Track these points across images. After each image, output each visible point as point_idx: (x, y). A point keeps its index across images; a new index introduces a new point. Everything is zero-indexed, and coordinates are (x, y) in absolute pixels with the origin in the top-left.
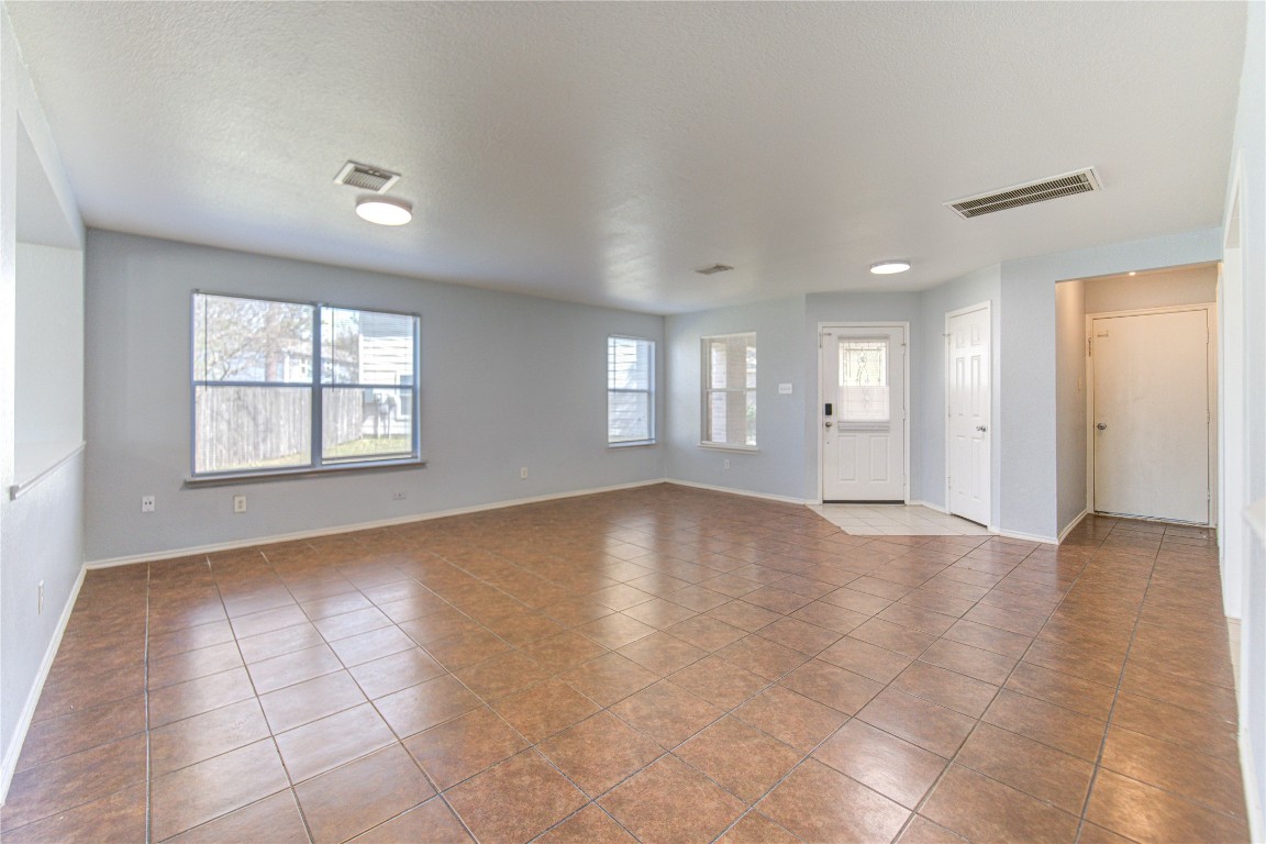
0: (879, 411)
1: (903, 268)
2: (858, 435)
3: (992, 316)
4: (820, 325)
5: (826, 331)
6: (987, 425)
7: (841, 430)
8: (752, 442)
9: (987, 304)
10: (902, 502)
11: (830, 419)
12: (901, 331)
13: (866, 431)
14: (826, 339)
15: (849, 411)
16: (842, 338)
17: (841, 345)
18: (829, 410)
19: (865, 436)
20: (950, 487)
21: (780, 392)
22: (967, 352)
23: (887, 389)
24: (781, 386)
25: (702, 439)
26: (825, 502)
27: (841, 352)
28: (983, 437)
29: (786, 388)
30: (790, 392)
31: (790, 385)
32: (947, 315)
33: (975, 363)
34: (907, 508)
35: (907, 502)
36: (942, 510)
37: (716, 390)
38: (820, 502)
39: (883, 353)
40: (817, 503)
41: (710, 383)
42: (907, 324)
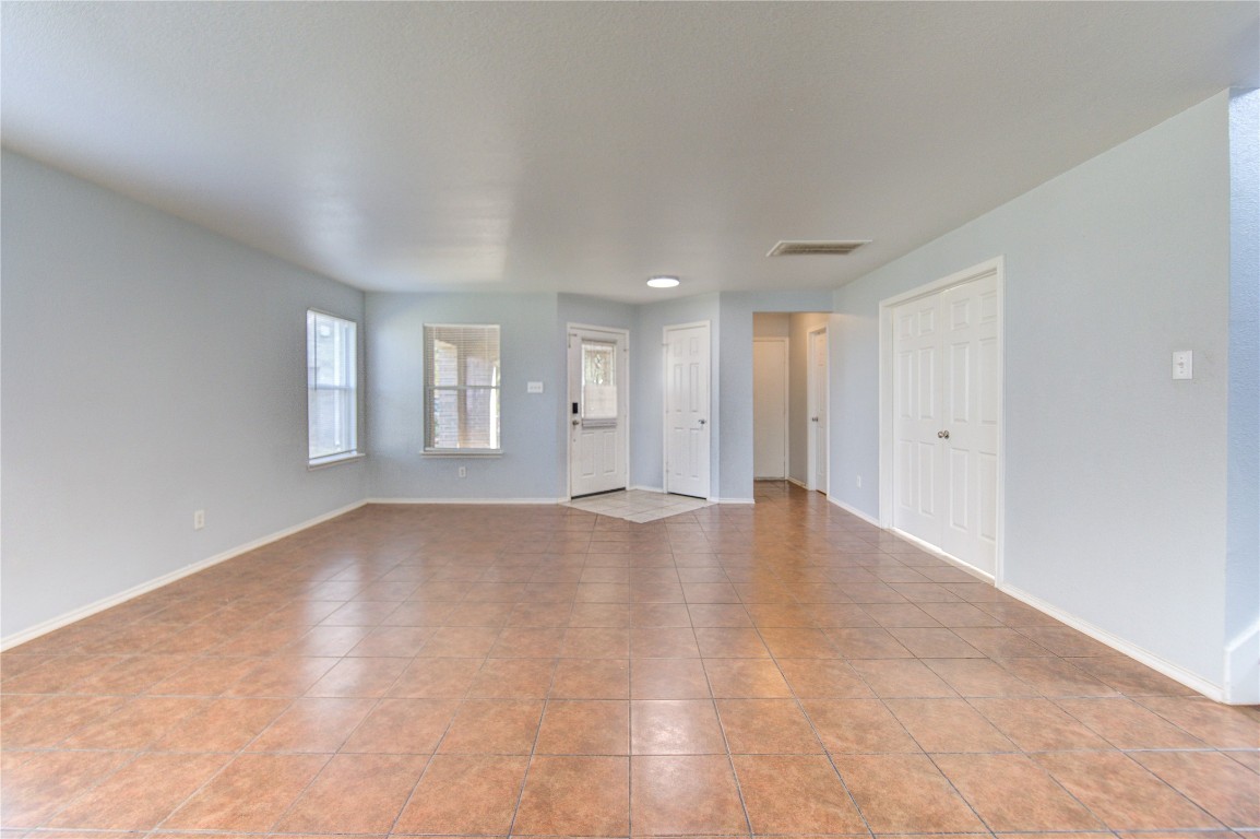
0: (610, 409)
1: (673, 283)
2: (596, 432)
3: (711, 333)
4: (568, 326)
5: (574, 331)
6: (707, 418)
7: (584, 428)
8: (494, 444)
9: (708, 323)
10: (623, 489)
11: (577, 417)
12: (624, 337)
14: (573, 339)
15: (590, 411)
16: (584, 340)
17: (583, 346)
18: (575, 409)
19: (601, 431)
20: (667, 471)
21: (529, 391)
22: (686, 359)
24: (530, 384)
25: (425, 446)
26: (573, 498)
27: (583, 353)
28: (702, 429)
29: (535, 387)
30: (541, 391)
31: (541, 384)
32: (665, 329)
34: (628, 495)
35: (628, 488)
36: (659, 490)
37: (440, 388)
38: (569, 498)
39: (611, 359)
40: (565, 500)
41: (433, 379)
42: (627, 333)
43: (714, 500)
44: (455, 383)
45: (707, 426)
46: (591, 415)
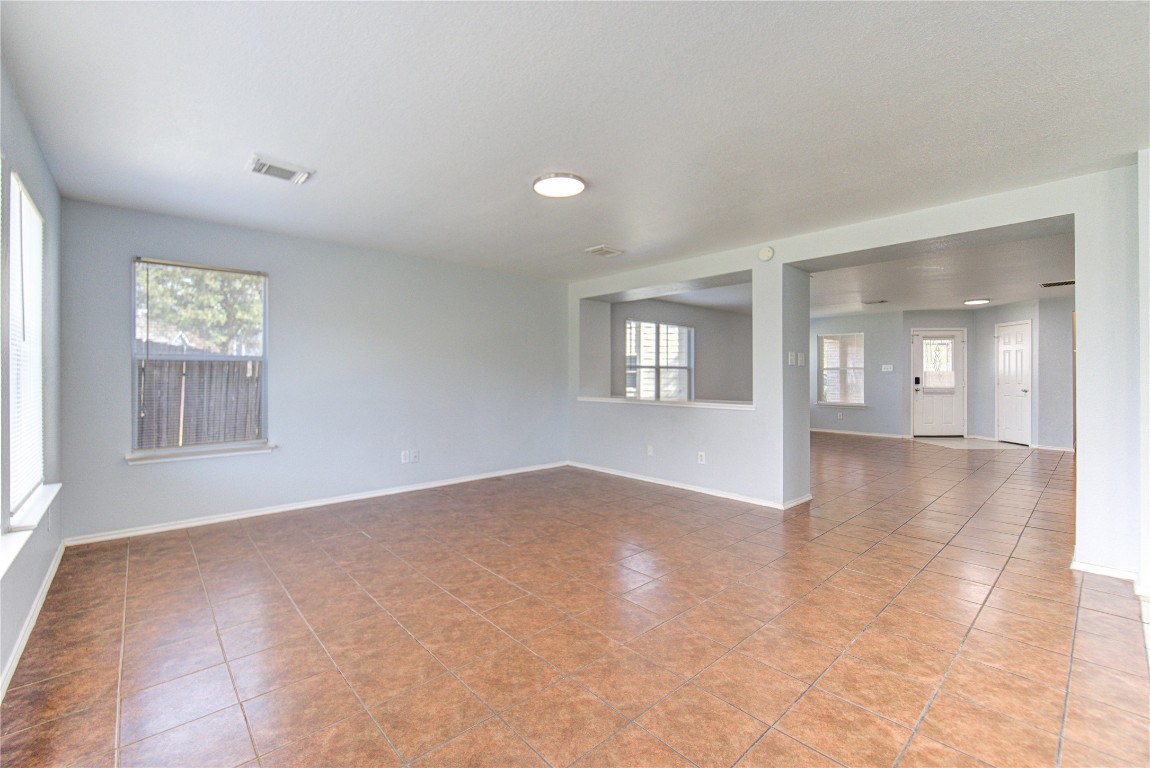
0: (949, 382)
2: (936, 396)
3: (1032, 328)
4: (912, 330)
5: (916, 333)
6: (1029, 388)
7: (925, 393)
8: (861, 400)
9: (1028, 321)
10: (962, 436)
11: (919, 386)
12: (962, 333)
13: (940, 393)
14: (915, 338)
15: (929, 382)
16: (925, 338)
17: (925, 342)
18: (917, 381)
19: (940, 396)
20: (997, 425)
21: (883, 370)
22: (1013, 347)
23: (953, 373)
24: (884, 366)
25: (818, 400)
26: (916, 436)
27: (924, 346)
28: (1026, 396)
29: (887, 368)
30: (892, 370)
31: (892, 366)
32: (996, 326)
33: (1019, 355)
34: (965, 440)
35: (965, 436)
36: (992, 439)
37: (827, 369)
38: (912, 436)
39: (950, 347)
40: (910, 437)
41: (823, 364)
42: (966, 330)
43: (1035, 446)
44: (838, 365)
45: (1029, 394)
46: (928, 385)
